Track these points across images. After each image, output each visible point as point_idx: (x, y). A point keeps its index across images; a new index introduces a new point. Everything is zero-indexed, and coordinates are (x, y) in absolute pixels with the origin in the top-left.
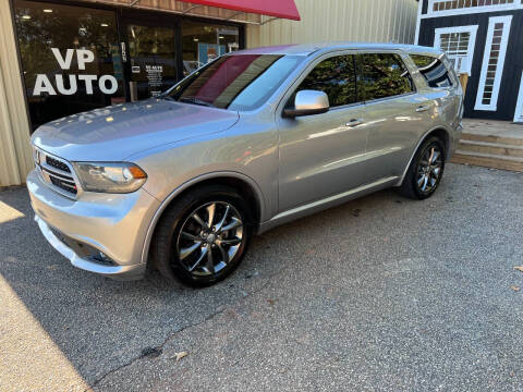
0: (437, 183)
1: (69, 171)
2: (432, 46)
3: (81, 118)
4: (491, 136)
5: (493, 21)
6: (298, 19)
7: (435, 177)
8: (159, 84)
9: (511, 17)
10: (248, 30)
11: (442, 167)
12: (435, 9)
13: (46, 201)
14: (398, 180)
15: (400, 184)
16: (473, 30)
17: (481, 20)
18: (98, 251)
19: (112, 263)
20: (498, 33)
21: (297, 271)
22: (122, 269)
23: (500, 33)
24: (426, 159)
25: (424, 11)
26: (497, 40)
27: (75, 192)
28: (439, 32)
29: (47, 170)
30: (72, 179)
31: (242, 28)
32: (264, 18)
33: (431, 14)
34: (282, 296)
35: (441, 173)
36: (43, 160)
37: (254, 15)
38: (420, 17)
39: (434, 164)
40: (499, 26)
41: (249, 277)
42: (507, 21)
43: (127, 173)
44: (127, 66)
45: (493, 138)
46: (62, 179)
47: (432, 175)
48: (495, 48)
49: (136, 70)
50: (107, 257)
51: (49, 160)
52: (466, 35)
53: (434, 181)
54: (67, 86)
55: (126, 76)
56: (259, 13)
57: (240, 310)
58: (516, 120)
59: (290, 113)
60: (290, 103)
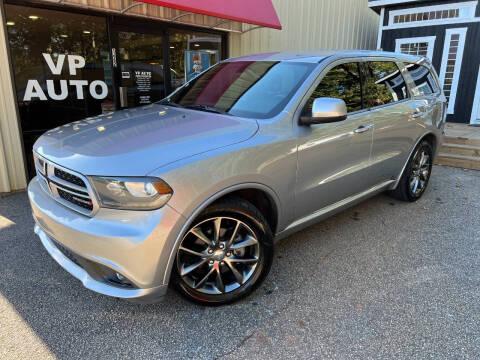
0: (425, 185)
1: (84, 185)
2: (394, 51)
3: (76, 128)
4: (460, 138)
5: (449, 32)
6: (280, 28)
7: (423, 179)
8: (148, 89)
9: (466, 29)
10: (231, 37)
11: (430, 170)
12: (396, 21)
13: (54, 217)
14: (393, 184)
15: (395, 187)
16: (431, 40)
17: (439, 32)
18: (115, 272)
19: (130, 285)
20: (454, 44)
21: (318, 284)
22: (142, 292)
23: (456, 44)
24: (417, 162)
25: (386, 23)
26: (453, 50)
27: (90, 207)
28: (399, 42)
29: (55, 183)
30: (86, 194)
31: (225, 36)
32: (245, 26)
33: (392, 26)
34: (311, 314)
35: (429, 175)
36: (51, 172)
37: (236, 23)
38: (382, 28)
39: (423, 166)
40: (455, 37)
41: (270, 292)
42: (463, 32)
43: (151, 188)
44: (117, 72)
45: (462, 140)
46: (73, 193)
47: (421, 178)
48: (452, 57)
49: (126, 75)
50: (125, 278)
51: (58, 172)
52: (424, 45)
53: (423, 183)
54: (58, 91)
55: (116, 82)
56: (241, 21)
57: (272, 333)
58: (472, 122)
59: (306, 120)
60: (306, 110)
